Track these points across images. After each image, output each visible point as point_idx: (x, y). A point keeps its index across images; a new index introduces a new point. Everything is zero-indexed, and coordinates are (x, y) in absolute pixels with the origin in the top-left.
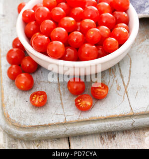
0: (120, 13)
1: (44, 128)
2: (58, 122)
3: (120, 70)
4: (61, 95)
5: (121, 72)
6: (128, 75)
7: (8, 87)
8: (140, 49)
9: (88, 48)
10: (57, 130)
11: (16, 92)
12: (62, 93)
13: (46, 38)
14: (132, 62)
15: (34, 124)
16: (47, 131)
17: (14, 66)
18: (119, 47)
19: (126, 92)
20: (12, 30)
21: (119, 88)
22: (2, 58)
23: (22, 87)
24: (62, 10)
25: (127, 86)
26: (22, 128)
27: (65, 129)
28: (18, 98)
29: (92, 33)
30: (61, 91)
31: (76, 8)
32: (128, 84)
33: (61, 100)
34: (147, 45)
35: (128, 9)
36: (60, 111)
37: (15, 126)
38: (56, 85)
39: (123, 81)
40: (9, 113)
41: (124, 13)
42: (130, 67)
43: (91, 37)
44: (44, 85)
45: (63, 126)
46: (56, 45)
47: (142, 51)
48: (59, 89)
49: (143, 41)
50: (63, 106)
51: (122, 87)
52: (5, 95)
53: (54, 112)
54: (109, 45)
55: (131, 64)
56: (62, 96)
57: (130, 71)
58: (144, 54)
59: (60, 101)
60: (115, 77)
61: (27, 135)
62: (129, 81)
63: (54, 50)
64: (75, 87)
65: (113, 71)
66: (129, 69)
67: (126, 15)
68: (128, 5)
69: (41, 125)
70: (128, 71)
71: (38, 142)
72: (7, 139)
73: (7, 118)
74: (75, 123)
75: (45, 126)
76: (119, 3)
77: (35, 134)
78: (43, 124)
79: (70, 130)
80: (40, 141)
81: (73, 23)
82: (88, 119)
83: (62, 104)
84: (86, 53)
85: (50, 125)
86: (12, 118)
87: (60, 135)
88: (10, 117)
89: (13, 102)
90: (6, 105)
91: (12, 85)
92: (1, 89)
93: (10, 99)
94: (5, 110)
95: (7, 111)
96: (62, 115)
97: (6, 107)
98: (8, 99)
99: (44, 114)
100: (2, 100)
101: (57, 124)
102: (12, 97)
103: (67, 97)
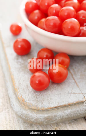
1: (64, 108)
4: (72, 75)
7: (17, 72)
16: (68, 112)
26: (40, 111)
33: (74, 79)
36: (77, 90)
37: (32, 110)
50: (78, 85)
52: (15, 80)
53: (70, 91)
56: (74, 76)
59: (73, 81)
61: (47, 119)
69: (61, 106)
71: (56, 125)
73: (22, 102)
75: (65, 106)
80: (57, 124)
83: (76, 82)
85: (70, 105)
86: (28, 102)
87: (81, 114)
88: (26, 100)
89: (26, 86)
90: (19, 89)
91: (21, 70)
92: (11, 75)
93: (21, 83)
94: (19, 94)
95: (21, 95)
96: (79, 93)
97: (19, 91)
98: (20, 84)
99: (60, 94)
100: (13, 86)
101: (76, 102)
102: (24, 81)
103: (79, 77)
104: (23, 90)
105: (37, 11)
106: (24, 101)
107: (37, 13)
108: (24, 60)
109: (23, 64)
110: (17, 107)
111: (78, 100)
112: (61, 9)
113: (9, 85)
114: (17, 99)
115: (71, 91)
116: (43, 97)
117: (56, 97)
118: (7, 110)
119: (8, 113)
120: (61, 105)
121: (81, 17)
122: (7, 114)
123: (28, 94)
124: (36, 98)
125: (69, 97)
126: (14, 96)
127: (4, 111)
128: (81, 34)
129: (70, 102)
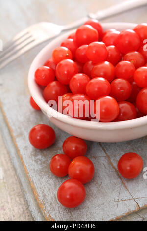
2: (128, 211)
7: (38, 177)
20: (18, 101)
22: (17, 140)
27: (141, 220)
33: (120, 178)
36: (126, 195)
38: (104, 158)
40: (53, 216)
45: (135, 215)
48: (111, 164)
50: (127, 188)
83: (123, 183)
89: (54, 199)
90: (44, 204)
91: (43, 173)
92: (30, 182)
93: (47, 195)
94: (45, 212)
95: (49, 213)
96: (129, 200)
97: (45, 208)
98: (44, 196)
99: (104, 204)
101: (127, 214)
102: (49, 190)
104: (51, 204)
105: (54, 83)
107: (54, 86)
108: (45, 156)
109: (44, 162)
111: (129, 210)
112: (88, 81)
113: (29, 197)
114: (44, 219)
115: (117, 198)
116: (80, 212)
117: (97, 209)
121: (119, 89)
123: (59, 210)
124: (70, 215)
125: (116, 206)
128: (121, 114)
129: (118, 215)
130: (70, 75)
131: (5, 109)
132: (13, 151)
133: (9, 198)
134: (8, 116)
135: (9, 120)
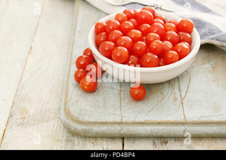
0: (184, 34)
1: (101, 125)
2: (114, 121)
3: (179, 85)
4: (121, 99)
5: (179, 87)
6: (186, 89)
7: (73, 88)
8: (200, 71)
9: (150, 56)
10: (113, 128)
11: (80, 92)
12: (122, 98)
13: (113, 44)
14: (191, 79)
15: (91, 120)
16: (103, 128)
17: (81, 70)
18: (179, 60)
19: (182, 103)
21: (175, 99)
22: (72, 65)
23: (86, 87)
24: (132, 25)
25: (183, 99)
26: (80, 122)
27: (120, 128)
28: (81, 98)
29: (155, 43)
30: (122, 96)
31: (144, 25)
32: (185, 96)
33: (121, 103)
34: (207, 68)
35: (192, 32)
36: (118, 112)
37: (74, 120)
38: (117, 90)
39: (180, 94)
40: (70, 109)
41: (188, 34)
42: (189, 84)
43: (154, 47)
44: (106, 90)
45: (118, 125)
46: (120, 50)
47: (202, 72)
48: (120, 94)
49: (204, 64)
50: (121, 109)
51: (179, 99)
52: (69, 94)
53: (112, 112)
54: (170, 57)
55: (189, 81)
56: (122, 101)
57: (188, 87)
58: (203, 74)
59: (119, 104)
60: (174, 90)
61: (84, 130)
62: (186, 95)
63: (118, 55)
64: (136, 93)
65: (172, 85)
66: (187, 85)
67: (189, 36)
68: (192, 28)
70: (186, 87)
71: (94, 139)
72: (65, 134)
73: (68, 113)
74: (130, 124)
75: (102, 123)
76: (185, 25)
77: (92, 130)
78: (100, 121)
79: (125, 130)
81: (139, 35)
82: (143, 121)
83: (121, 106)
84: (148, 61)
85: (106, 123)
86: (72, 113)
87: (115, 133)
88: (71, 112)
90: (69, 102)
91: (77, 86)
92: (67, 89)
93: (73, 98)
94: (67, 106)
95: (69, 107)
96: (119, 115)
97: (68, 104)
98: (71, 98)
100: (66, 99)
102: (76, 96)
103: (126, 102)
104: (72, 103)
105: (104, 33)
106: (69, 112)
107: (104, 35)
110: (63, 116)
113: (63, 98)
114: (65, 109)
118: (57, 120)
119: (58, 122)
120: (99, 121)
122: (56, 122)
125: (108, 116)
126: (64, 107)
127: (54, 120)
129: (107, 121)
130: (113, 29)
131: (75, 46)
132: (67, 71)
133: (54, 99)
134: (74, 51)
135: (74, 53)
